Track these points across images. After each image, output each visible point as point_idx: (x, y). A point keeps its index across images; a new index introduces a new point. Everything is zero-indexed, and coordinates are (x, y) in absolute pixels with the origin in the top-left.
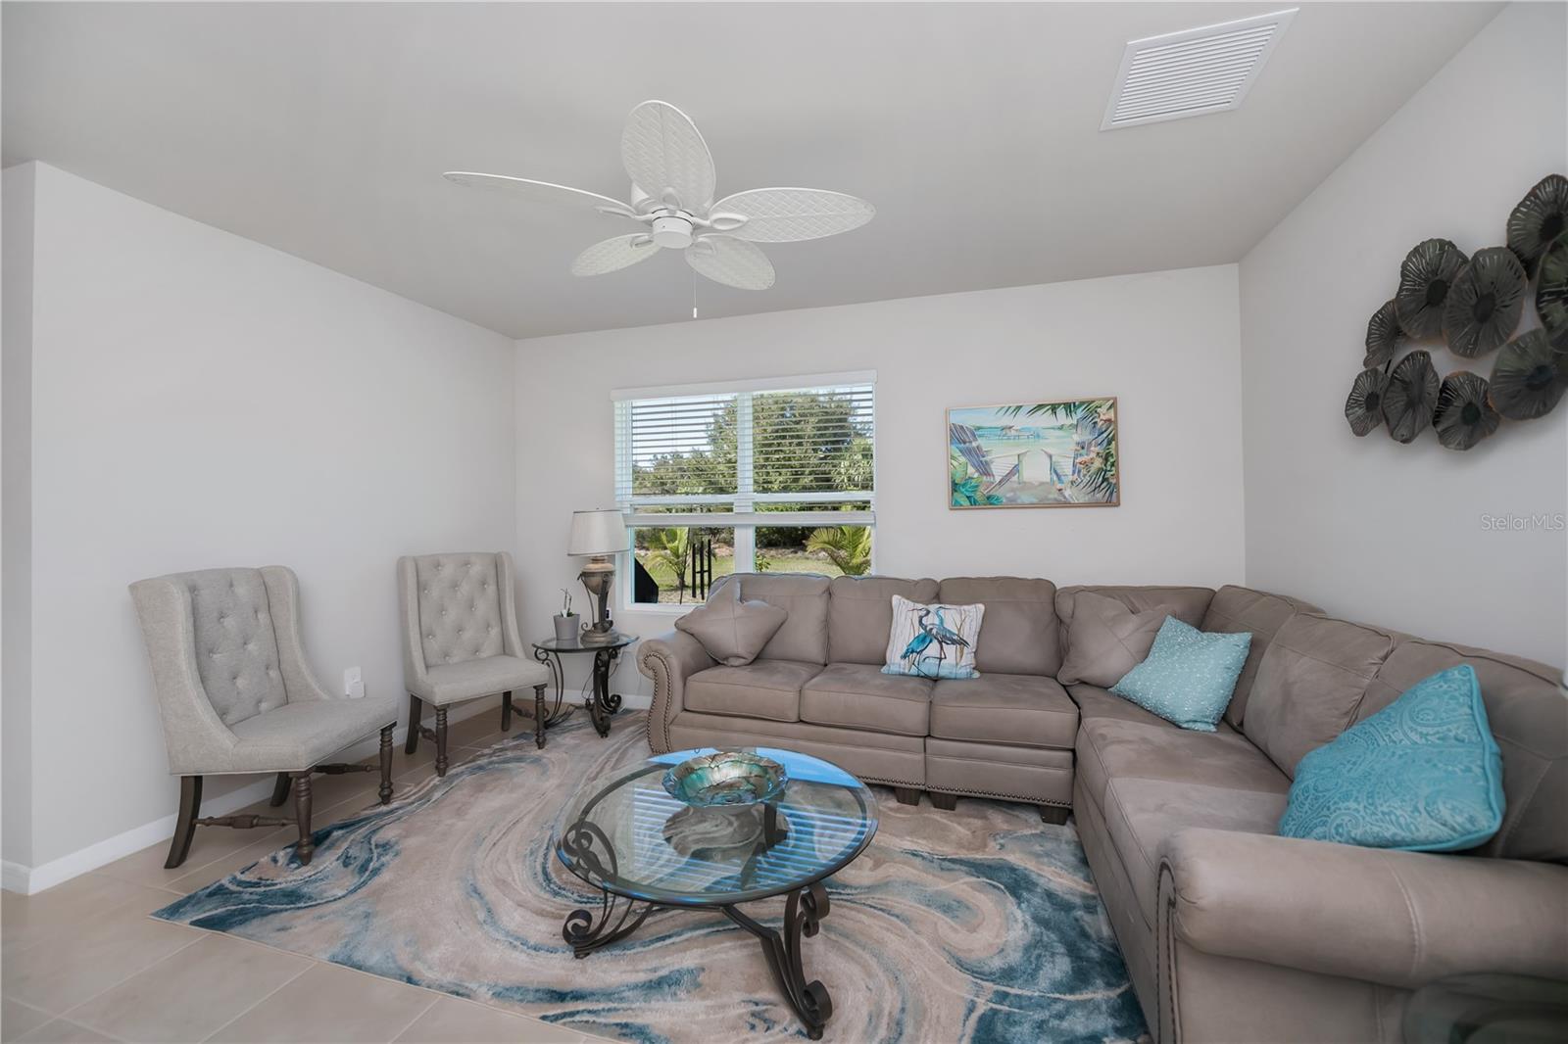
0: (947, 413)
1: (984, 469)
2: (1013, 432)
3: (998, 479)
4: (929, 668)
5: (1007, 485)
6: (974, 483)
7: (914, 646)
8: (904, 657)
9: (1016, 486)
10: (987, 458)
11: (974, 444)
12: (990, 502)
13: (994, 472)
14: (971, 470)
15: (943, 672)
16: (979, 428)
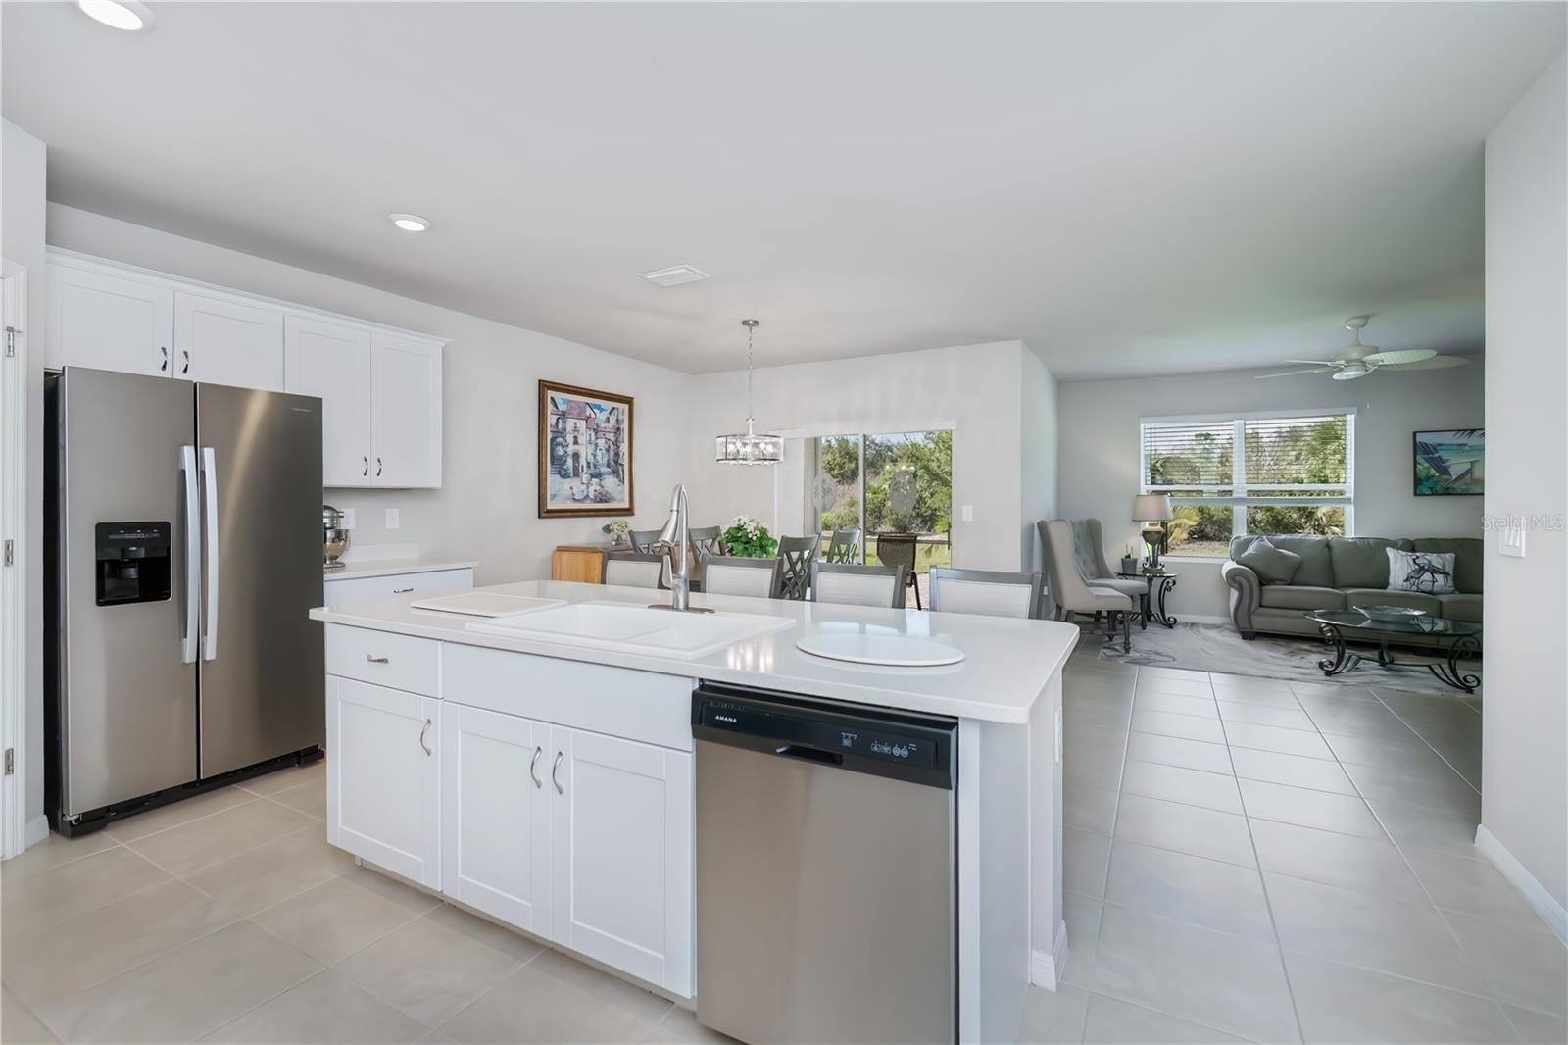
0: (1415, 434)
1: (1445, 471)
2: (1467, 448)
3: (1454, 477)
4: (1427, 586)
5: (1462, 481)
6: (1435, 479)
7: (1412, 574)
8: (1406, 581)
9: (1469, 482)
10: (1446, 464)
11: (1436, 455)
12: (1447, 492)
13: (1453, 473)
14: (1433, 471)
15: (1435, 589)
16: (1439, 445)
